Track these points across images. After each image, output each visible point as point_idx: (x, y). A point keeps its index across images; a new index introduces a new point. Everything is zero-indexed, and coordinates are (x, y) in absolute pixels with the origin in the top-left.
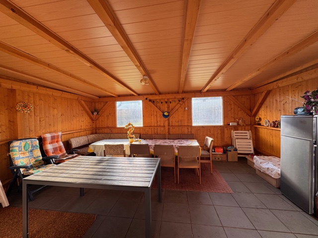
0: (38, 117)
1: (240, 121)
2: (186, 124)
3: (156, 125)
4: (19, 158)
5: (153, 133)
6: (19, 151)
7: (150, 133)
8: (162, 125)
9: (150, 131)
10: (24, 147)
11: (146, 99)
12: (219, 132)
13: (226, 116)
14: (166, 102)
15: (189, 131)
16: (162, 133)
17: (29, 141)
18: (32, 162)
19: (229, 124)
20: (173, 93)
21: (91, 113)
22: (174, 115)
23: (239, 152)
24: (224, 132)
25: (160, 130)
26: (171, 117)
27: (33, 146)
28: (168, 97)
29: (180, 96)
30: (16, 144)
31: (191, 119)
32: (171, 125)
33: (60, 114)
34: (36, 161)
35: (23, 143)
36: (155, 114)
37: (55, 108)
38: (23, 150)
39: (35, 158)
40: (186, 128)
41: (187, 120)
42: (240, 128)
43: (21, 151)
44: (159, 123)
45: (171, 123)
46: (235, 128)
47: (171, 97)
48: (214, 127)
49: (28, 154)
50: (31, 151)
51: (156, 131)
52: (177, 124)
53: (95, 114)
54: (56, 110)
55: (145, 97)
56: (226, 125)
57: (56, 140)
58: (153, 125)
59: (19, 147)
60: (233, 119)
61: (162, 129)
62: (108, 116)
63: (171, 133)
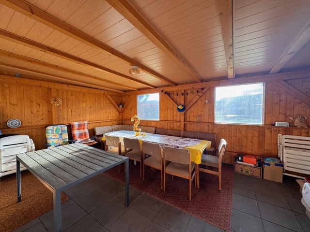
0: (70, 109)
1: (297, 121)
2: (207, 120)
3: (172, 120)
4: (51, 138)
5: (169, 128)
6: (52, 133)
7: (166, 127)
8: (179, 120)
9: (166, 126)
10: (56, 131)
11: (162, 91)
12: (256, 134)
13: (268, 111)
14: (183, 94)
15: (210, 129)
16: (178, 129)
17: (59, 127)
18: (61, 142)
19: (274, 125)
20: (191, 83)
21: (117, 106)
22: (192, 109)
23: (286, 168)
24: (264, 135)
25: (176, 125)
26: (189, 111)
27: (62, 131)
28: (185, 89)
29: (199, 86)
30: (50, 128)
31: (213, 114)
32: (188, 120)
33: (88, 107)
34: (63, 142)
35: (55, 128)
36: (172, 107)
37: (84, 102)
38: (55, 133)
39: (63, 140)
40: (206, 125)
41: (208, 115)
42: (295, 131)
43: (53, 133)
44: (175, 118)
45: (188, 118)
46: (287, 131)
47: (188, 88)
48: (248, 126)
49: (58, 136)
50: (61, 134)
51: (172, 126)
52: (195, 120)
53: (121, 106)
54: (85, 103)
55: (162, 89)
56: (270, 125)
57: (82, 127)
58: (169, 119)
59: (52, 130)
60: (282, 117)
61: (178, 124)
62: (131, 109)
63: (188, 130)
